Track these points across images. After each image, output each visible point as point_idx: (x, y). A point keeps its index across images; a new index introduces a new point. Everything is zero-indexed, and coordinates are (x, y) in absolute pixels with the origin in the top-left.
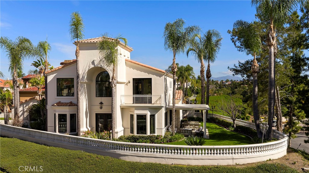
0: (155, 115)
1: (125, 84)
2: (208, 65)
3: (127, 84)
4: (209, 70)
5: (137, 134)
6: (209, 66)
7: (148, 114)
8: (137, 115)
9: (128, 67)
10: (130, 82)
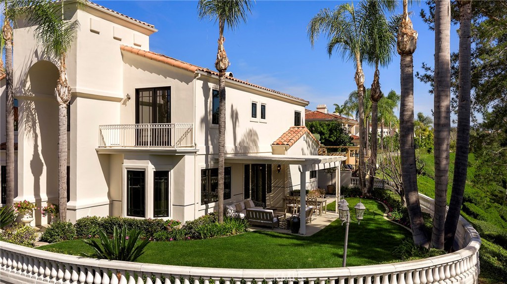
0: (168, 172)
1: (122, 102)
2: (376, 73)
3: (124, 103)
4: (378, 83)
5: (128, 215)
6: (377, 75)
7: (150, 170)
8: (128, 171)
9: (127, 64)
10: (130, 99)
